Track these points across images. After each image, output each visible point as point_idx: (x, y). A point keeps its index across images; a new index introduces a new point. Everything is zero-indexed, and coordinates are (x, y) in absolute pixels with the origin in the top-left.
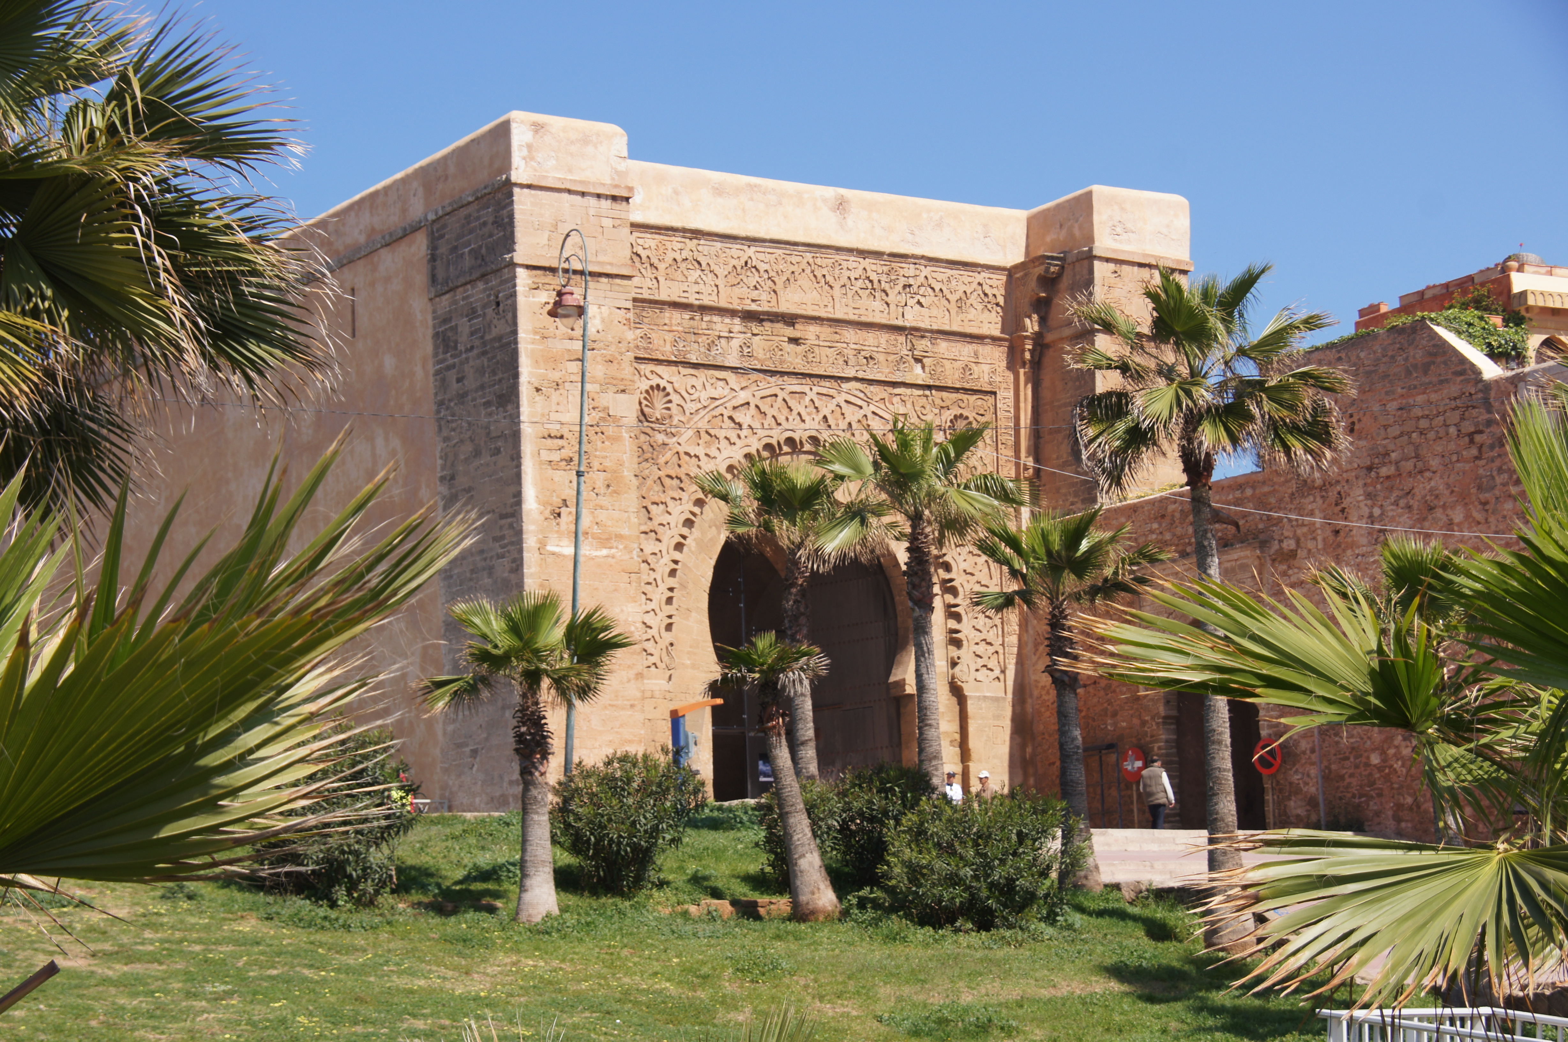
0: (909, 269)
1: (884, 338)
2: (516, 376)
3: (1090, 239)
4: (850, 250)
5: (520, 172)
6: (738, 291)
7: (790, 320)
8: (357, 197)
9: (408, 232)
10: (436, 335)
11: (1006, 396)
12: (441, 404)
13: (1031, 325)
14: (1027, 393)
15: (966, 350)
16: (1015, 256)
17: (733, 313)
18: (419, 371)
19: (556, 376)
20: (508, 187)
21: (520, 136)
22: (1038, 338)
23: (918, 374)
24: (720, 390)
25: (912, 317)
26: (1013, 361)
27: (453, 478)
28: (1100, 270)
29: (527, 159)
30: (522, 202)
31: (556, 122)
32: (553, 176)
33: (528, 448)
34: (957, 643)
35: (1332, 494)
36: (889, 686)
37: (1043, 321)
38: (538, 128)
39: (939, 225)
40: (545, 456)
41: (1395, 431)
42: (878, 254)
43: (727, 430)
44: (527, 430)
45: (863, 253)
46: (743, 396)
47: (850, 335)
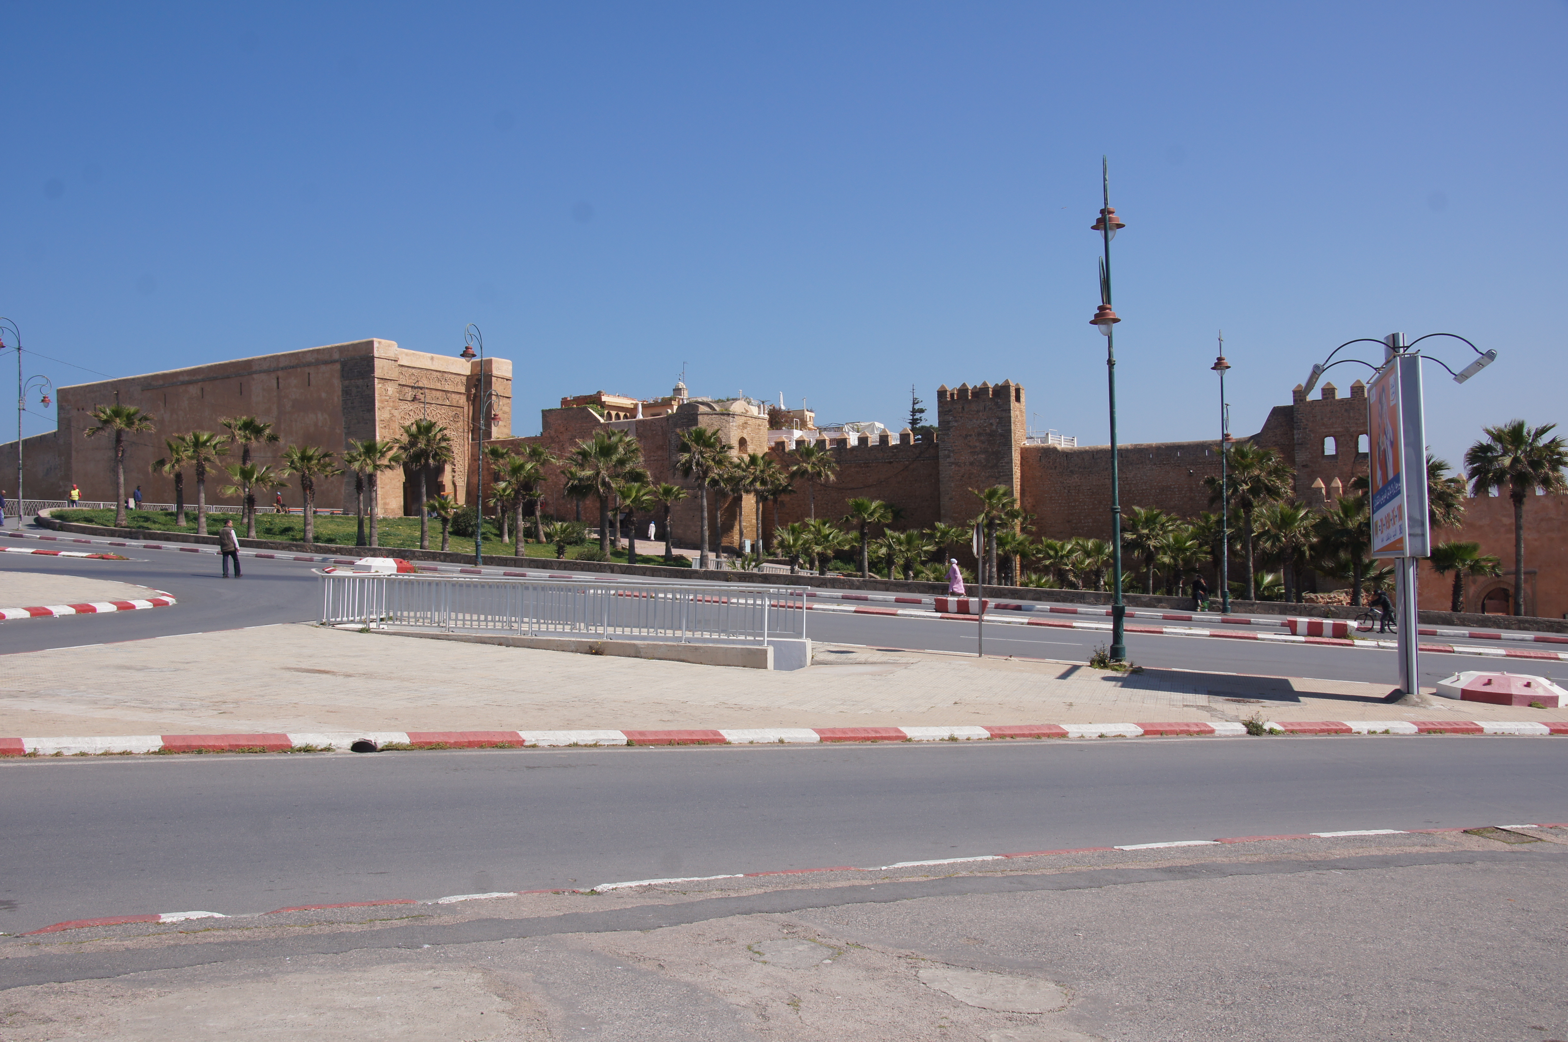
0: (446, 375)
1: (441, 393)
2: (375, 405)
3: (491, 371)
4: (434, 370)
5: (376, 354)
6: (411, 380)
7: (421, 388)
8: (311, 349)
9: (333, 362)
10: (343, 391)
11: (466, 408)
12: (344, 408)
13: (473, 391)
14: (471, 408)
15: (458, 396)
16: (469, 373)
17: (409, 386)
18: (336, 399)
19: (383, 405)
20: (373, 357)
21: (376, 345)
22: (475, 394)
23: (448, 403)
24: (407, 406)
25: (447, 388)
26: (468, 399)
27: (349, 428)
28: (494, 379)
29: (377, 351)
30: (377, 361)
31: (383, 341)
32: (383, 355)
33: (377, 424)
34: (454, 472)
35: (561, 444)
36: (437, 482)
37: (476, 390)
38: (379, 343)
39: (453, 364)
40: (381, 426)
41: (578, 431)
42: (440, 371)
43: (407, 417)
44: (377, 419)
45: (437, 371)
46: (411, 408)
47: (434, 392)
